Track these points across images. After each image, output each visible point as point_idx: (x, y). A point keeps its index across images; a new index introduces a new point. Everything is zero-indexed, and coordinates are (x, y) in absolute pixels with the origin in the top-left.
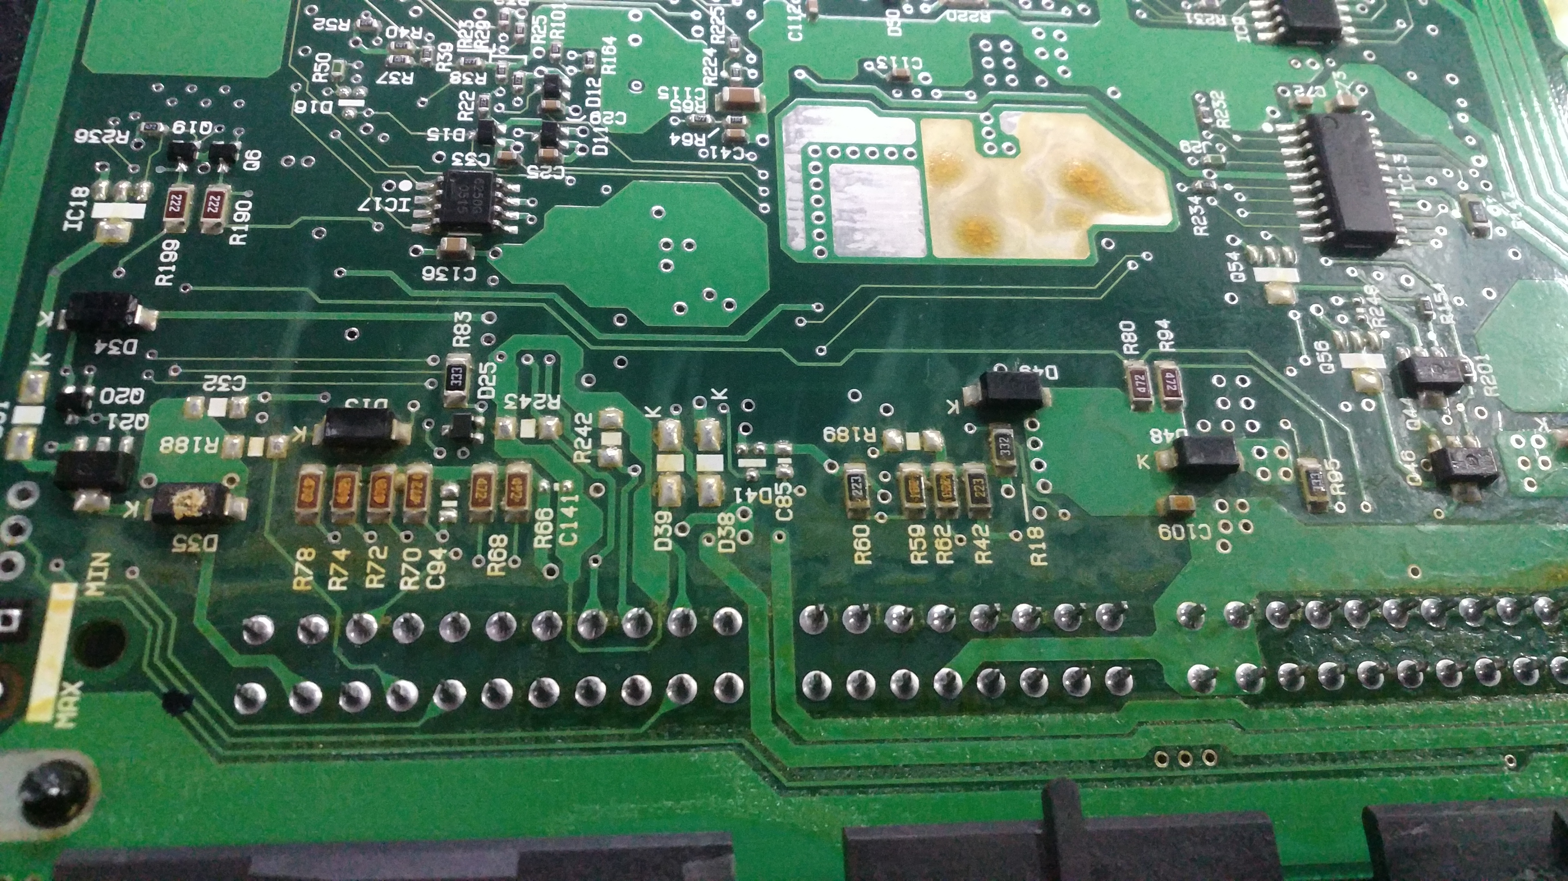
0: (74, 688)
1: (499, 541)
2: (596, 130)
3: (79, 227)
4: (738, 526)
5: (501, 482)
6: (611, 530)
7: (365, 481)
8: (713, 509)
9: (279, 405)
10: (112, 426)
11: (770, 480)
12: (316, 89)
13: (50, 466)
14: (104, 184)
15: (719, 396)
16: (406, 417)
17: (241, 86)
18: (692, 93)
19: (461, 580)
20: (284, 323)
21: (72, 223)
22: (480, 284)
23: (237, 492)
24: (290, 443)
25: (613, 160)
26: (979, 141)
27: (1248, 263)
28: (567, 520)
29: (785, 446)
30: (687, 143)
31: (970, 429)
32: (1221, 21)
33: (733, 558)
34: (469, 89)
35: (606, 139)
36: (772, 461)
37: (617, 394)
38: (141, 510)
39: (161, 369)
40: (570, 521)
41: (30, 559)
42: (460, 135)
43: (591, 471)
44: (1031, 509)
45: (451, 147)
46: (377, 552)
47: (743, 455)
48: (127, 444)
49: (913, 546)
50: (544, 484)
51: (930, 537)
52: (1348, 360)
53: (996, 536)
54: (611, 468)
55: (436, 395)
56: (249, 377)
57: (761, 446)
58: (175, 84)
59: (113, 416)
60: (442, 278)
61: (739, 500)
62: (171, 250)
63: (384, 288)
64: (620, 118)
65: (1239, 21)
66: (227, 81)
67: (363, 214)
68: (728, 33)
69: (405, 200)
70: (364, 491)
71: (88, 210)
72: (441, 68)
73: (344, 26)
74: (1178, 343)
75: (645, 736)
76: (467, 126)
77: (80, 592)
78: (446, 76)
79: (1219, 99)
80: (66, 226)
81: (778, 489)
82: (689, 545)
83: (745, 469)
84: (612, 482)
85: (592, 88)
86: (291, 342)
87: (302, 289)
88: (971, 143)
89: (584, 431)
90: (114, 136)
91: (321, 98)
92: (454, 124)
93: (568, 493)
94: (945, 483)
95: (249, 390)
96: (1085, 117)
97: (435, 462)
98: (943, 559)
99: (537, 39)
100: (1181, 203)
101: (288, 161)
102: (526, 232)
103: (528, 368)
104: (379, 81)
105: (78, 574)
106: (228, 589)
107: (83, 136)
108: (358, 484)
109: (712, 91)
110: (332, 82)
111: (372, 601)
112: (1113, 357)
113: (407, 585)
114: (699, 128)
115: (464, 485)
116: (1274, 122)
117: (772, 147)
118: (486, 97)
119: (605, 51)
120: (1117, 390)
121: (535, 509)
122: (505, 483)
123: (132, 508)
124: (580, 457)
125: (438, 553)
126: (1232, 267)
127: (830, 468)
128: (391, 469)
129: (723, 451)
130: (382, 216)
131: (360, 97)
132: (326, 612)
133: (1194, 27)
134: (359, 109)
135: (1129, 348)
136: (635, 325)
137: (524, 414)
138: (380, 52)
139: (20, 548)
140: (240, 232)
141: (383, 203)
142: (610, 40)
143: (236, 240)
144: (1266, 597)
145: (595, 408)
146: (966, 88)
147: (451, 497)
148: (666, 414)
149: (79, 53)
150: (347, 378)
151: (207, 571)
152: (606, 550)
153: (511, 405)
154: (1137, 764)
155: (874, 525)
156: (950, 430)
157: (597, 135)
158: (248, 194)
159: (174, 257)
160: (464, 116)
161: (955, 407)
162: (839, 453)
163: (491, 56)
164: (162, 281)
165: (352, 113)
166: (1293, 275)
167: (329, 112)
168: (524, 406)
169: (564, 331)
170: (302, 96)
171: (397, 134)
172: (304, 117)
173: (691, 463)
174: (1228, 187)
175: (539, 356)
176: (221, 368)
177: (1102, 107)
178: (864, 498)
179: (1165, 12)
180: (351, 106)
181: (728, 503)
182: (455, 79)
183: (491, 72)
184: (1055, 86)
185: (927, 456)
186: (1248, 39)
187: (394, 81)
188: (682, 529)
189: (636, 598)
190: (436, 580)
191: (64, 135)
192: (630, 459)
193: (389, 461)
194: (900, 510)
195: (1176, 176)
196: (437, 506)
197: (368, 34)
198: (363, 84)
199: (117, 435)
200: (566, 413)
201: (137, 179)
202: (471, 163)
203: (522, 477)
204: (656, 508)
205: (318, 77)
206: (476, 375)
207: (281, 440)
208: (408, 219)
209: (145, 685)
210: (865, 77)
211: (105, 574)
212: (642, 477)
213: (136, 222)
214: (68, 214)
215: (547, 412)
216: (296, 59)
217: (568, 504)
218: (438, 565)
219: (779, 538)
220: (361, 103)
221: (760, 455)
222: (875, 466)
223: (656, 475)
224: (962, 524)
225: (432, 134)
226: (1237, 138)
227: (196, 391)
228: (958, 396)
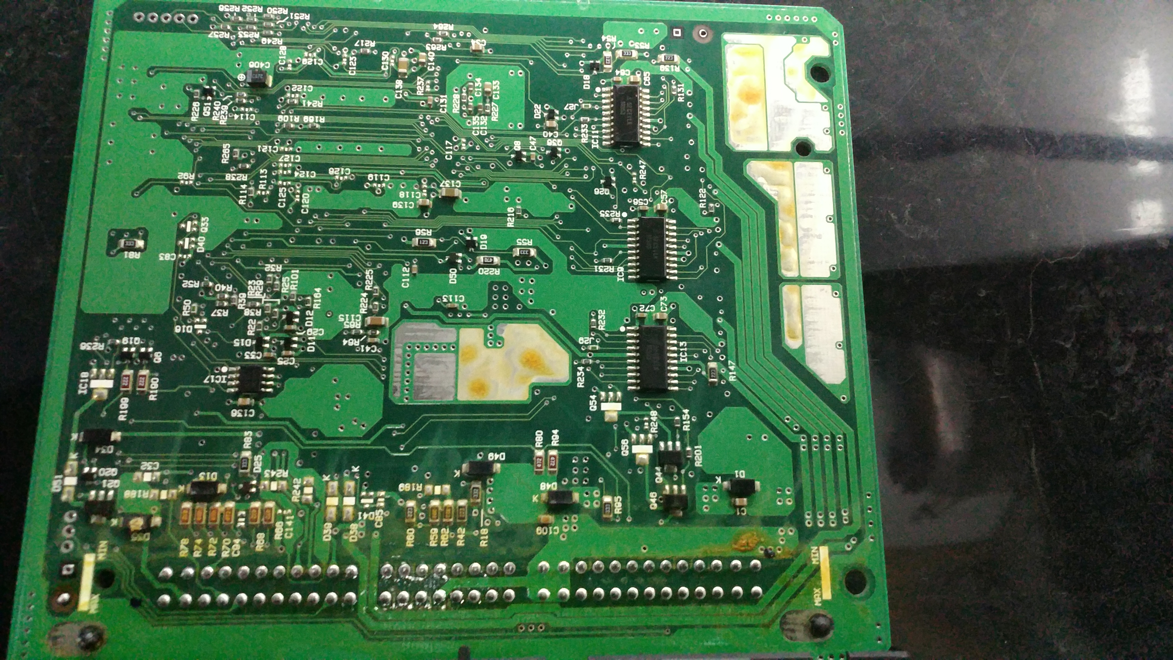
0: (96, 597)
1: (261, 536)
2: (310, 338)
3: (85, 392)
4: (359, 529)
5: (262, 511)
6: (306, 532)
7: (208, 509)
8: (349, 522)
9: (172, 475)
10: (104, 486)
11: (374, 509)
12: (185, 319)
13: (81, 504)
14: (95, 370)
15: (356, 469)
16: (224, 481)
17: (152, 318)
18: (355, 318)
19: (247, 553)
20: (174, 437)
21: (82, 390)
22: (255, 419)
23: (156, 515)
24: (177, 493)
25: (317, 354)
26: (486, 340)
27: (599, 402)
28: (288, 527)
29: (383, 493)
30: (350, 344)
31: (463, 484)
32: (611, 269)
33: (356, 544)
34: (253, 318)
35: (314, 343)
36: (376, 501)
37: (312, 470)
38: (118, 523)
39: (123, 459)
40: (290, 527)
41: (75, 543)
42: (249, 343)
43: (299, 506)
44: (484, 520)
45: (245, 349)
46: (213, 541)
47: (363, 497)
48: (111, 493)
49: (432, 538)
50: (280, 511)
51: (439, 534)
52: (635, 449)
53: (468, 533)
54: (307, 504)
55: (237, 470)
56: (161, 463)
57: (372, 493)
58: (123, 318)
59: (105, 481)
60: (240, 415)
61: (360, 518)
62: (125, 403)
63: (215, 421)
64: (321, 332)
65: (621, 269)
66: (145, 316)
67: (206, 384)
68: (374, 285)
69: (224, 377)
70: (208, 514)
71: (89, 383)
72: (240, 307)
73: (197, 285)
74: (561, 441)
75: (315, 617)
76: (251, 337)
77: (97, 557)
78: (242, 311)
79: (602, 314)
80: (80, 392)
81: (377, 512)
82: (337, 537)
83: (363, 504)
84: (308, 510)
85: (309, 316)
86: (177, 446)
87: (180, 421)
88: (482, 341)
89: (297, 487)
90: (98, 346)
91: (187, 324)
92: (246, 337)
93: (289, 515)
94: (448, 511)
95: (160, 469)
96: (537, 325)
97: (237, 502)
98: (444, 544)
99: (284, 291)
100: (574, 370)
101: (173, 358)
102: (277, 391)
103: (274, 458)
104: (213, 315)
105: (94, 550)
106: (155, 556)
107: (84, 346)
108: (205, 511)
109: (364, 316)
110: (192, 316)
111: (210, 561)
112: (530, 449)
113: (225, 555)
114: (357, 336)
115: (247, 511)
116: (626, 326)
117: (389, 345)
118: (260, 322)
119: (316, 296)
120: (529, 464)
121: (275, 522)
122: (263, 511)
123: (114, 522)
124: (295, 499)
125: (237, 541)
126: (591, 403)
127: (400, 502)
128: (218, 505)
129: (355, 496)
130: (213, 385)
131: (204, 323)
132: (193, 566)
133: (598, 273)
134: (203, 330)
135: (538, 444)
136: (321, 436)
137: (273, 479)
138: (213, 299)
139: (71, 539)
140: (154, 394)
141: (215, 379)
142: (318, 290)
143: (152, 398)
144: (577, 560)
145: (301, 476)
146: (483, 312)
147: (242, 516)
148: (332, 479)
149: (79, 302)
150: (199, 463)
151: (146, 549)
152: (305, 540)
153: (267, 475)
154: (511, 631)
155: (416, 528)
156: (455, 484)
157: (310, 341)
158: (157, 374)
159: (126, 406)
160: (250, 333)
161: (458, 473)
162: (406, 496)
163: (263, 300)
164: (122, 418)
165: (200, 332)
166: (618, 406)
167: (191, 332)
168: (273, 475)
169: (289, 439)
170: (178, 323)
171: (221, 343)
172: (180, 334)
173: (341, 501)
174: (598, 362)
175: (280, 452)
176: (149, 459)
177: (546, 321)
178: (413, 517)
179: (585, 266)
180: (201, 328)
181: (355, 520)
182: (247, 313)
183: (263, 308)
184: (525, 310)
185: (442, 497)
186: (623, 279)
187: (219, 315)
188: (336, 531)
189: (315, 561)
190: (236, 553)
191: (75, 346)
192: (315, 500)
193: (217, 501)
194: (428, 522)
195: (574, 357)
196: (236, 521)
197: (207, 289)
198: (205, 317)
199: (107, 490)
200: (289, 480)
201: (108, 368)
202: (253, 357)
203: (271, 509)
204: (325, 522)
205: (185, 313)
206: (253, 461)
207: (174, 491)
208: (225, 386)
209: (122, 596)
210: (437, 307)
211: (105, 550)
212: (320, 509)
213: (110, 390)
214: (80, 386)
215: (282, 479)
216: (175, 303)
217: (289, 520)
218: (237, 546)
219: (376, 535)
220: (205, 327)
221: (370, 497)
222: (420, 502)
223: (326, 507)
224: (454, 528)
225: (236, 343)
226: (607, 335)
227: (138, 469)
228: (460, 468)
